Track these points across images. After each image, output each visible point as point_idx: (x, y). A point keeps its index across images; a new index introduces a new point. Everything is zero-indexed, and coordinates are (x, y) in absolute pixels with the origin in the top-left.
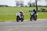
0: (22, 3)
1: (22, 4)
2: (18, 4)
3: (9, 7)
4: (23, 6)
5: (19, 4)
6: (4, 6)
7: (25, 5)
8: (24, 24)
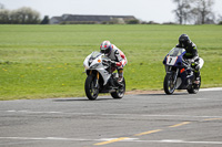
0: (204, 4)
1: (204, 13)
2: (184, 9)
3: (144, 23)
4: (208, 20)
5: (192, 12)
6: (121, 19)
7: (217, 17)
8: (213, 107)
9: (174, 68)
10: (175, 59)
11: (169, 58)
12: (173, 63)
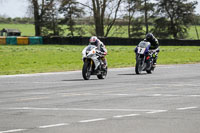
10: (144, 50)
11: (139, 49)
12: (142, 52)
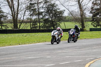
9: (71, 35)
